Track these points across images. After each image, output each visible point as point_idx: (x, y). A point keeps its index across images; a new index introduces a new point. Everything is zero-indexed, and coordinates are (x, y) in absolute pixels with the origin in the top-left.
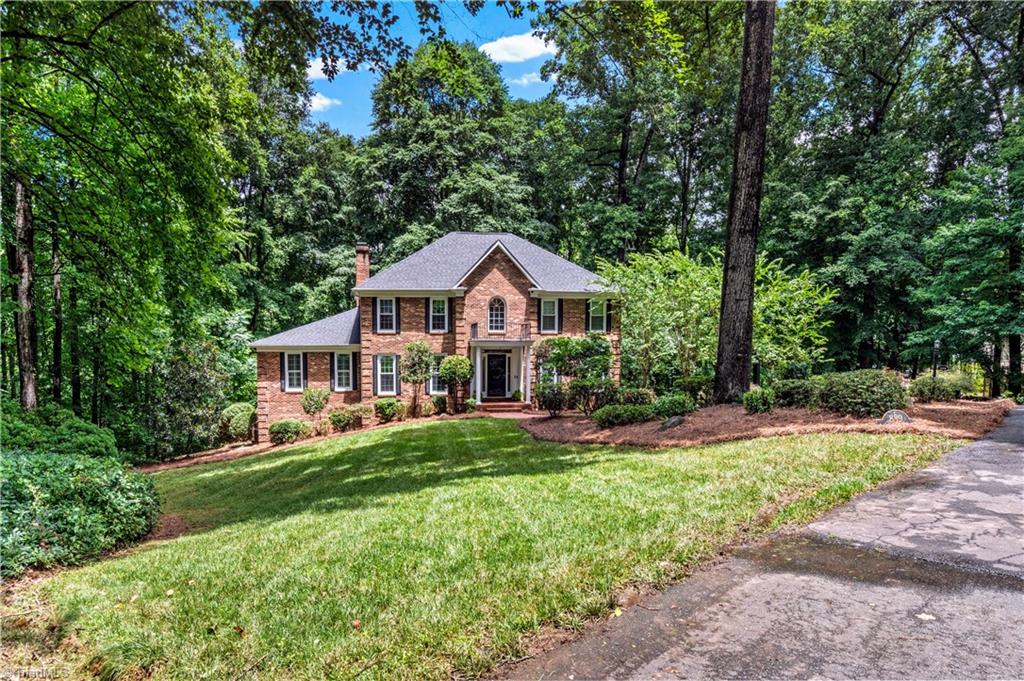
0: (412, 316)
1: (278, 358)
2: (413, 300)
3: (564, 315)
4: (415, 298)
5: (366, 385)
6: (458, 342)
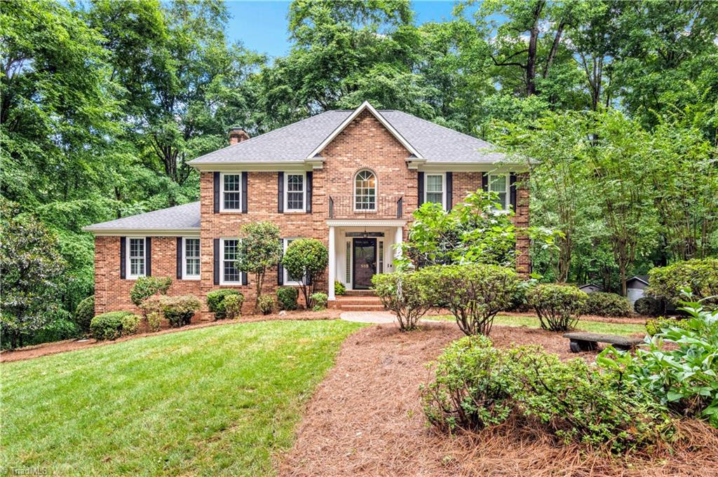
0: (263, 193)
1: (119, 244)
2: (264, 175)
3: (453, 192)
4: (266, 173)
5: (206, 273)
6: (316, 223)
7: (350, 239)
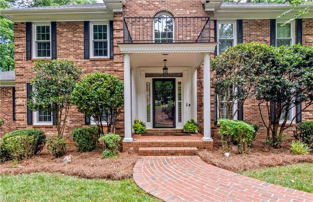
0: (70, 41)
2: (71, 26)
3: (244, 38)
4: (73, 22)
5: (20, 114)
6: (116, 65)
7: (150, 80)
